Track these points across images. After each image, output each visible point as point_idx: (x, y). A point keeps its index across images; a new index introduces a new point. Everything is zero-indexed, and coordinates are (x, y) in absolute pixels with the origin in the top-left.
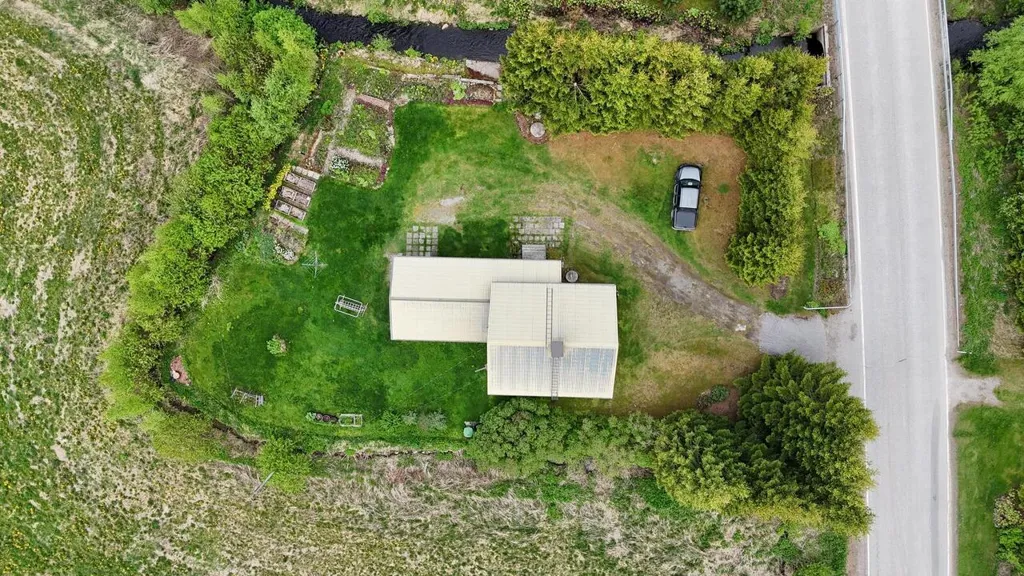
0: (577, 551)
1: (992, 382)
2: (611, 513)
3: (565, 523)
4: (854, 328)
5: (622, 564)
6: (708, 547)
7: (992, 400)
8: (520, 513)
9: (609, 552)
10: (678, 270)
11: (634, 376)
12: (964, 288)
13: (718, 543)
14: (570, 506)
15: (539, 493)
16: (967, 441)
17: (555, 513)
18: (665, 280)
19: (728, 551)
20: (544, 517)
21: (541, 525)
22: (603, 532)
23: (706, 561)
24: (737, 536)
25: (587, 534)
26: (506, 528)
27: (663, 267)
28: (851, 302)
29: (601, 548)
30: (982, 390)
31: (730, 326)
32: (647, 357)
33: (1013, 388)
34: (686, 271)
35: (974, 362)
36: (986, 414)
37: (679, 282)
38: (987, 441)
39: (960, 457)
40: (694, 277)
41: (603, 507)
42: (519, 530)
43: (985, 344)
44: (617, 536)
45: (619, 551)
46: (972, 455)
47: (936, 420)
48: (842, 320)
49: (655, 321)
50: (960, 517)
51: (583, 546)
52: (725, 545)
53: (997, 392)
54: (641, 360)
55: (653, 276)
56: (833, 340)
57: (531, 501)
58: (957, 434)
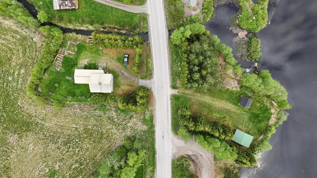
0: (109, 120)
1: (177, 90)
2: (114, 114)
3: (107, 115)
4: (154, 81)
5: (116, 122)
6: (131, 119)
7: (177, 94)
8: (99, 113)
9: (114, 120)
10: (126, 72)
11: (118, 90)
12: (172, 75)
13: (133, 118)
14: (108, 112)
15: (102, 110)
16: (172, 100)
17: (105, 114)
18: (123, 74)
19: (134, 120)
20: (103, 114)
21: (102, 116)
22: (113, 117)
23: (131, 121)
24: (136, 117)
25: (110, 117)
26: (96, 116)
27: (123, 71)
28: (154, 77)
29: (113, 120)
30: (175, 92)
31: (134, 81)
32: (120, 87)
33: (180, 91)
34: (127, 72)
35: (174, 87)
36: (176, 96)
37: (126, 74)
38: (176, 101)
39: (172, 103)
40: (128, 73)
41: (113, 112)
42: (99, 117)
43: (176, 84)
44: (115, 117)
45: (116, 120)
46: (174, 103)
47: (168, 97)
48: (152, 80)
49: (121, 80)
50: (172, 113)
51: (110, 119)
52: (134, 119)
53: (178, 92)
54: (119, 87)
55: (121, 73)
56: (151, 84)
57: (101, 112)
58: (171, 99)
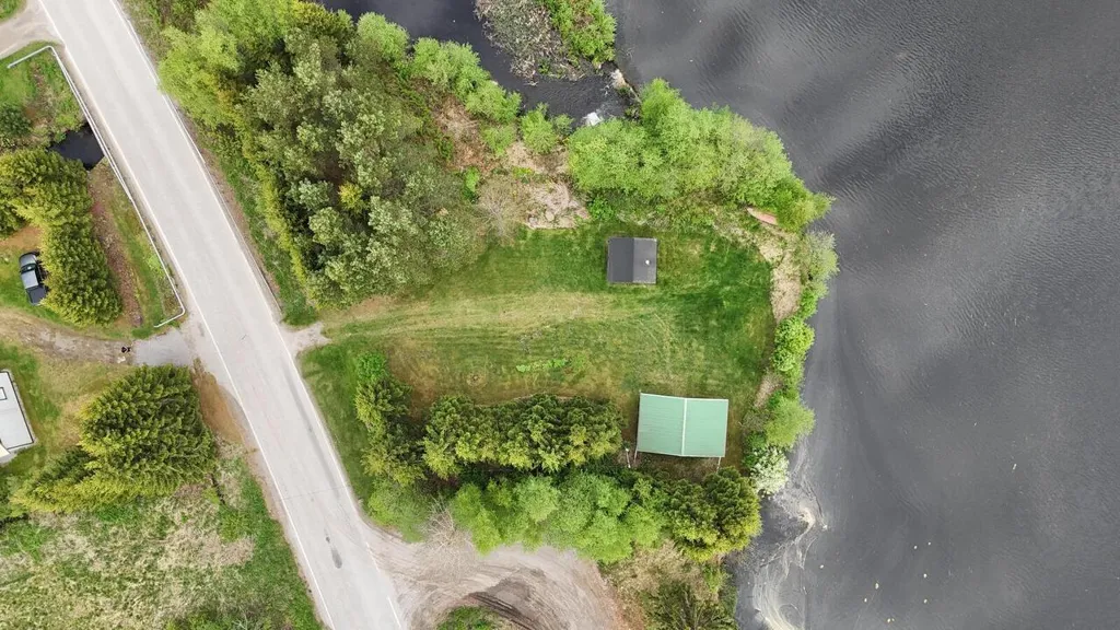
0: (67, 579)
1: (317, 327)
2: (81, 541)
3: (49, 562)
4: (200, 327)
5: (104, 575)
6: (165, 535)
7: (324, 341)
8: (11, 567)
9: (91, 569)
10: (58, 334)
11: (57, 428)
12: (270, 266)
13: (172, 529)
14: (49, 546)
15: (20, 546)
16: (317, 378)
17: (38, 556)
18: (51, 345)
19: (182, 532)
20: (31, 563)
21: (32, 570)
22: (81, 556)
23: (167, 547)
24: (185, 518)
25: (69, 562)
26: (5, 584)
27: (45, 336)
28: (191, 309)
29: (85, 570)
30: (312, 336)
31: (113, 362)
32: (61, 409)
33: (333, 325)
34: (67, 334)
35: (297, 317)
36: (323, 352)
37: (63, 343)
38: (336, 372)
39: (317, 391)
40: (70, 334)
41: (73, 537)
42: (18, 580)
43: (304, 300)
44: (91, 554)
45: (98, 566)
46: (325, 387)
47: (286, 371)
48: (191, 321)
49: (51, 376)
50: (334, 437)
51: (70, 574)
52: (177, 528)
53: (324, 333)
54: (57, 414)
55: (41, 346)
56: (190, 342)
57: (17, 555)
58: (306, 376)
